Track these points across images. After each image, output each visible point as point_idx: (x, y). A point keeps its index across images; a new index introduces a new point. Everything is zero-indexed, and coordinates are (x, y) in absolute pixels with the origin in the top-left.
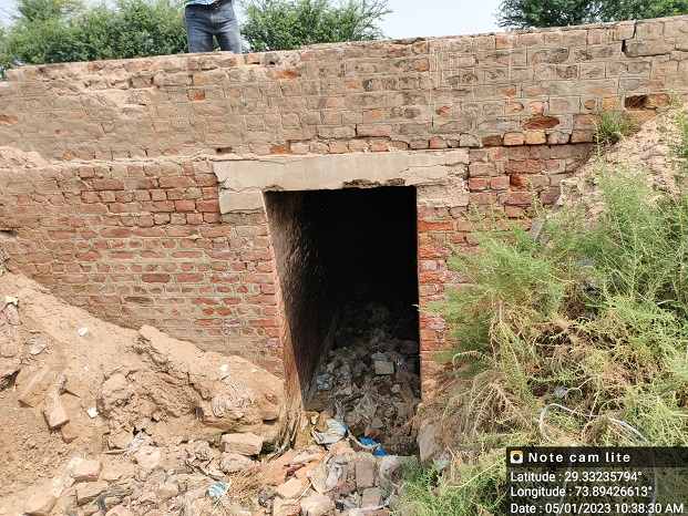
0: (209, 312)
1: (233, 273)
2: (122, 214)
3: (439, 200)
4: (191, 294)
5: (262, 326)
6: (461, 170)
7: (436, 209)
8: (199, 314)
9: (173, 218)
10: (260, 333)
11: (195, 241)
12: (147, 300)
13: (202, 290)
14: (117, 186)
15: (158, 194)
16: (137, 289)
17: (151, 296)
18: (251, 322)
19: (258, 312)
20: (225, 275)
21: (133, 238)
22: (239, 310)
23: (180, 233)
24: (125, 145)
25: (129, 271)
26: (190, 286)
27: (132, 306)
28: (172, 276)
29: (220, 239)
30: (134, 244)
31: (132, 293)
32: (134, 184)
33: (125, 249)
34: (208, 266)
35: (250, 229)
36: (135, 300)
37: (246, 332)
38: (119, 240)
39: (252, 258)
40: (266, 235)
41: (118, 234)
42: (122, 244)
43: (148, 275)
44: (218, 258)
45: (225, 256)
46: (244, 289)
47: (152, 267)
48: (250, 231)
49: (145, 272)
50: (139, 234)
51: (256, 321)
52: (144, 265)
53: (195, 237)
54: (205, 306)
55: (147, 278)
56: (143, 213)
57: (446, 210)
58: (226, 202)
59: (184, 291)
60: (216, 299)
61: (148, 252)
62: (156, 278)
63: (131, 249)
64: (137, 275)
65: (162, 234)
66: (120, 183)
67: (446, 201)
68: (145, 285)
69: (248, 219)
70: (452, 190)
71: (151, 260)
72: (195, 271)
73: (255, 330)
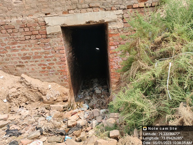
0: (44, 68)
1: (52, 55)
2: (14, 37)
3: (115, 26)
4: (38, 63)
5: (61, 72)
6: (121, 16)
7: (114, 29)
8: (41, 69)
9: (32, 37)
10: (61, 74)
11: (39, 44)
12: (24, 66)
13: (42, 61)
14: (13, 27)
15: (27, 29)
16: (20, 62)
17: (25, 64)
18: (58, 71)
19: (60, 67)
20: (49, 55)
21: (18, 45)
22: (54, 67)
23: (34, 42)
24: (15, 14)
25: (17, 56)
26: (38, 60)
27: (18, 68)
28: (32, 57)
29: (47, 43)
30: (19, 47)
31: (18, 64)
32: (19, 26)
33: (16, 49)
34: (43, 53)
35: (57, 39)
36: (19, 66)
37: (56, 74)
38: (14, 46)
39: (58, 49)
40: (62, 41)
41: (14, 44)
42: (15, 47)
43: (24, 57)
44: (47, 50)
45: (49, 49)
46: (55, 60)
47: (25, 54)
48: (57, 40)
49: (23, 56)
50: (20, 43)
51: (59, 70)
52: (22, 54)
53: (39, 43)
54: (43, 66)
55: (23, 58)
56: (21, 36)
57: (117, 29)
58: (49, 31)
59: (36, 62)
60: (46, 64)
61: (24, 49)
62: (26, 58)
63: (18, 49)
64: (20, 57)
65: (28, 43)
66: (14, 26)
67: (117, 26)
68: (23, 61)
69: (56, 36)
70: (118, 23)
71: (25, 52)
72: (39, 55)
73: (59, 73)
